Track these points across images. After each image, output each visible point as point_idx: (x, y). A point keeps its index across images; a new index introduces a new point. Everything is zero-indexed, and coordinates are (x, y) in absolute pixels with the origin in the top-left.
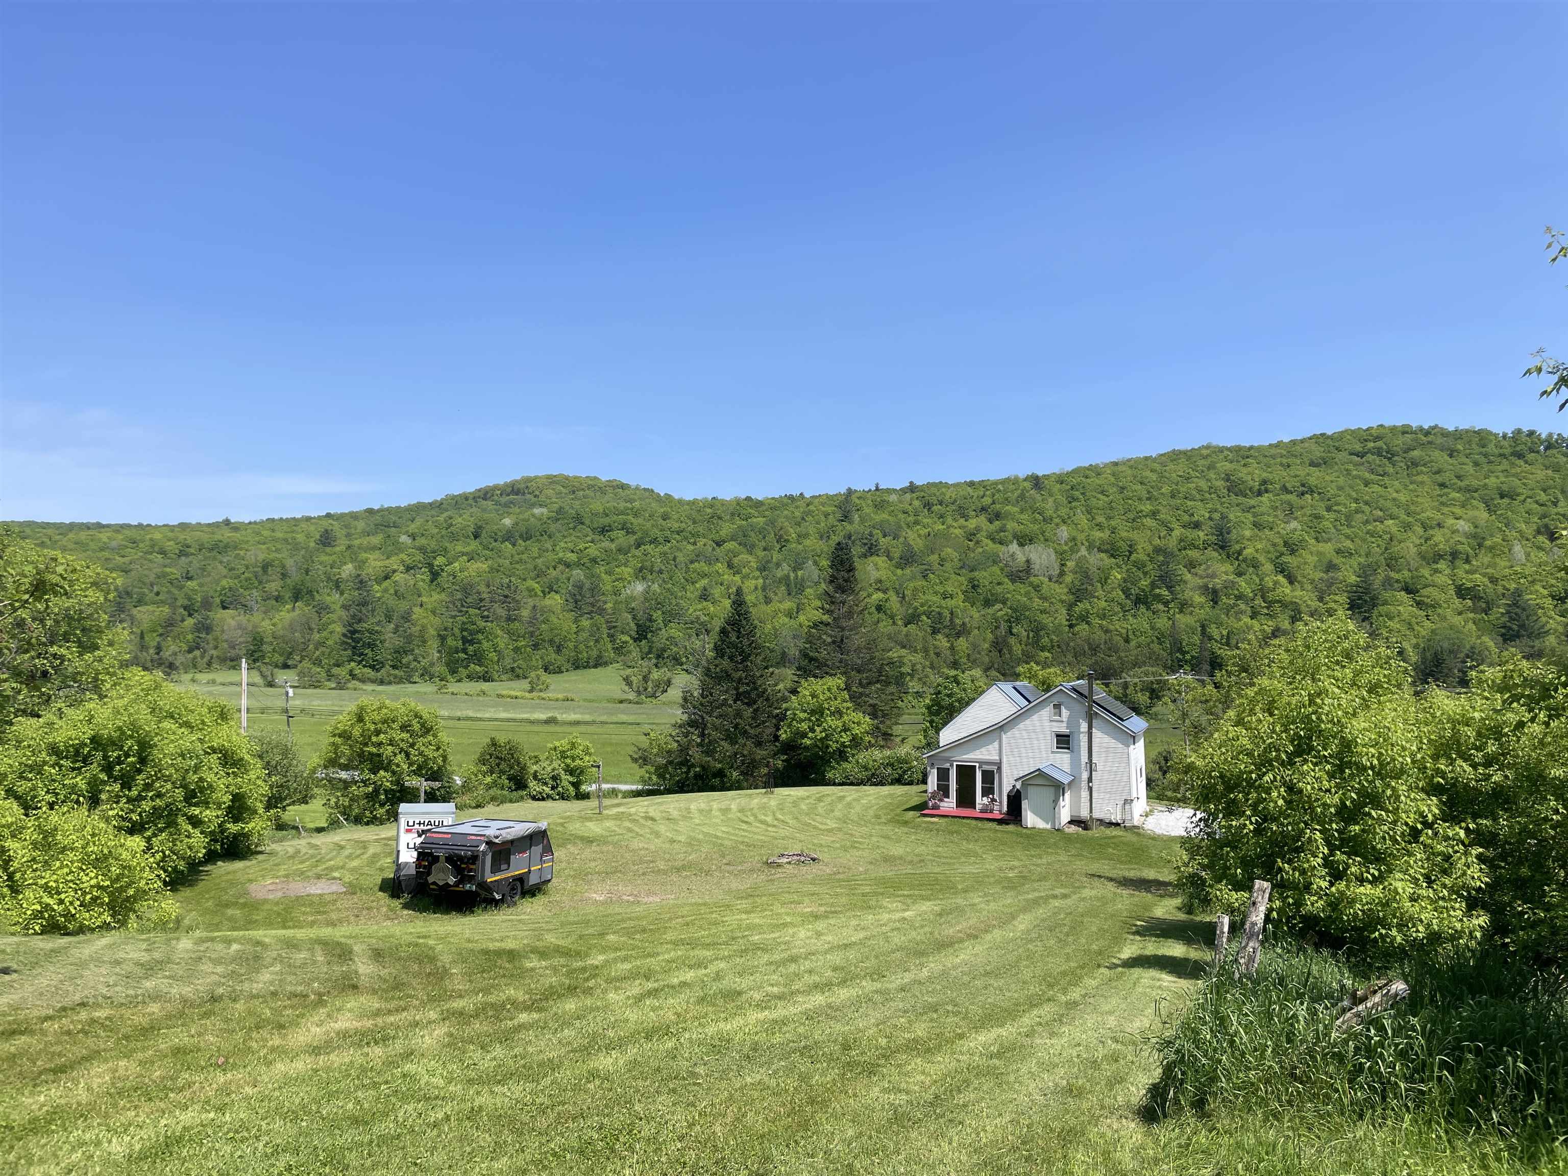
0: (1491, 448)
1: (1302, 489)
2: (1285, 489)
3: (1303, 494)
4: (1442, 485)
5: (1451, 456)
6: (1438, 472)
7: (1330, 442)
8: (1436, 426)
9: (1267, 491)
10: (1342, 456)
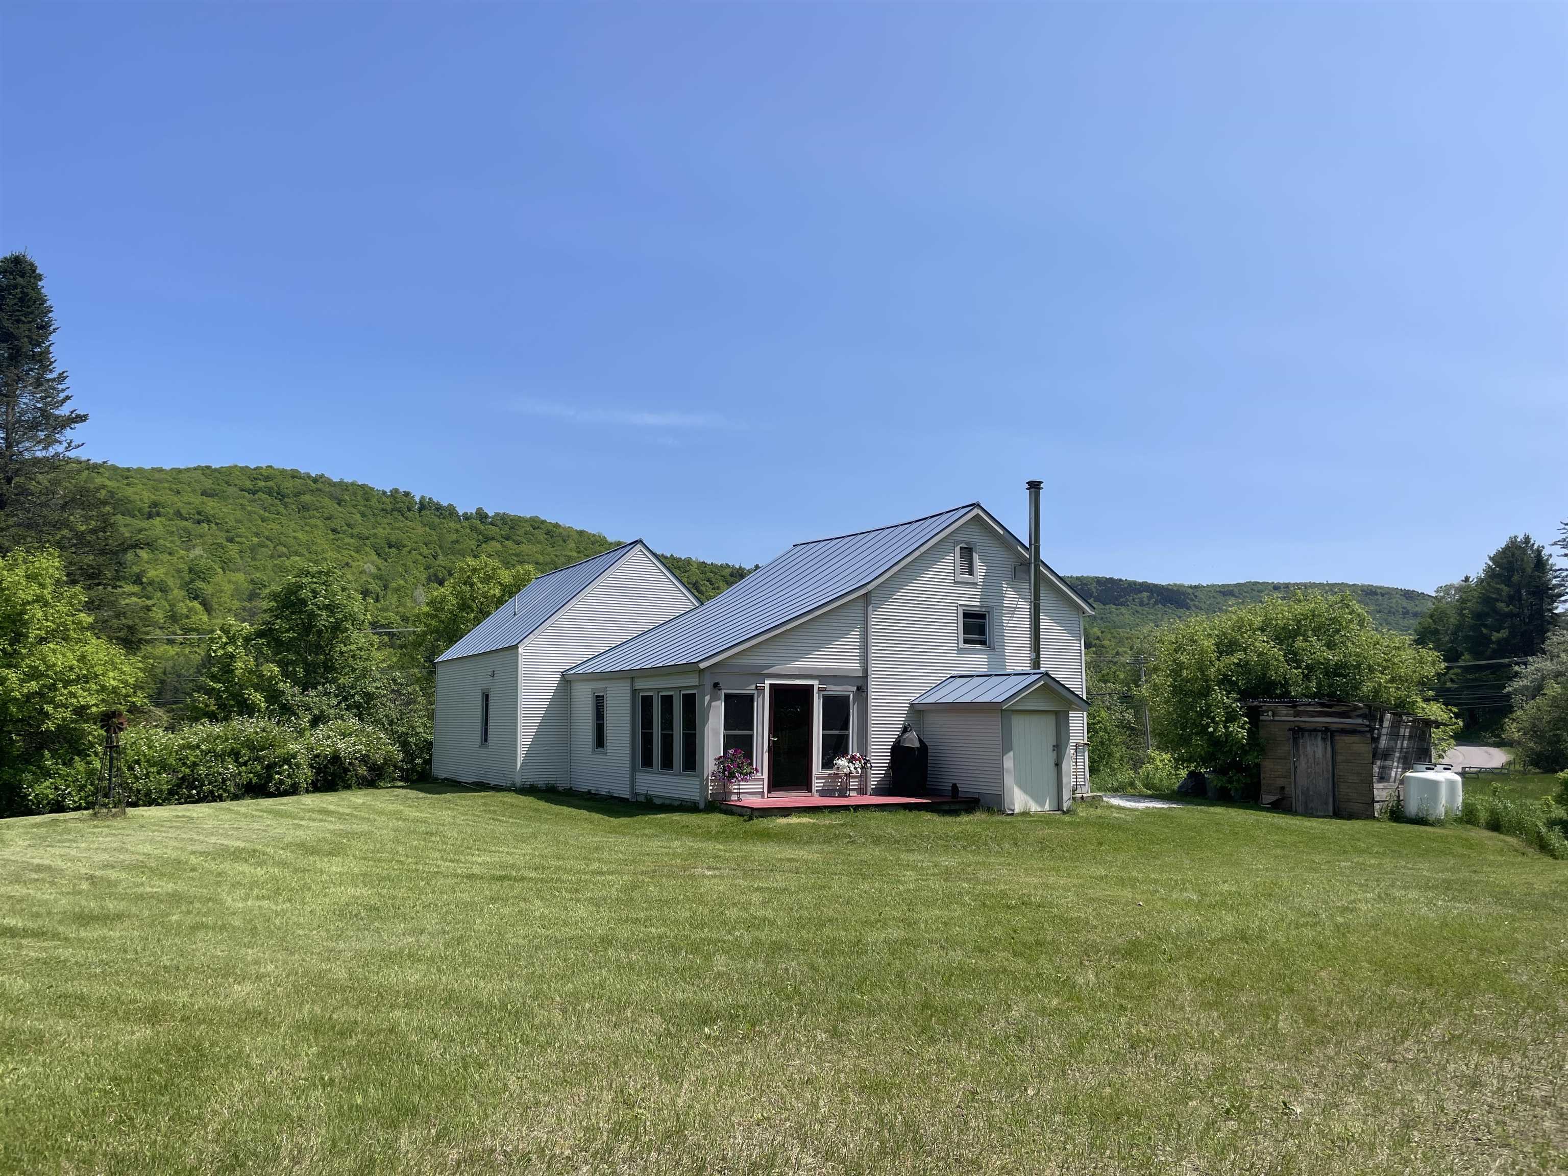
0: (374, 502)
1: (197, 517)
2: (179, 514)
3: (199, 522)
4: (334, 531)
5: (339, 504)
6: (329, 518)
7: (217, 474)
8: (322, 476)
9: (158, 514)
10: (231, 490)
